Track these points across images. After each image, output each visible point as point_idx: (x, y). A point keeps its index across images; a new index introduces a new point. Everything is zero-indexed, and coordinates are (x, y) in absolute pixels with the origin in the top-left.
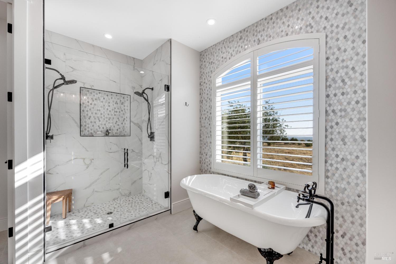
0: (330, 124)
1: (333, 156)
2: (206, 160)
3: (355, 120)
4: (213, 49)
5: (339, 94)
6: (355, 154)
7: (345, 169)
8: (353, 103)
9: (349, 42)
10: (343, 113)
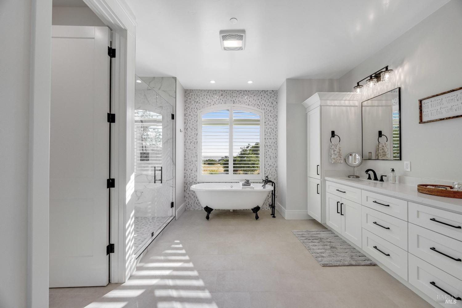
0: (266, 151)
1: (267, 164)
2: (191, 174)
3: (274, 149)
4: (198, 92)
5: (269, 139)
6: (274, 163)
7: (271, 170)
8: (273, 143)
9: (272, 118)
10: (270, 147)
